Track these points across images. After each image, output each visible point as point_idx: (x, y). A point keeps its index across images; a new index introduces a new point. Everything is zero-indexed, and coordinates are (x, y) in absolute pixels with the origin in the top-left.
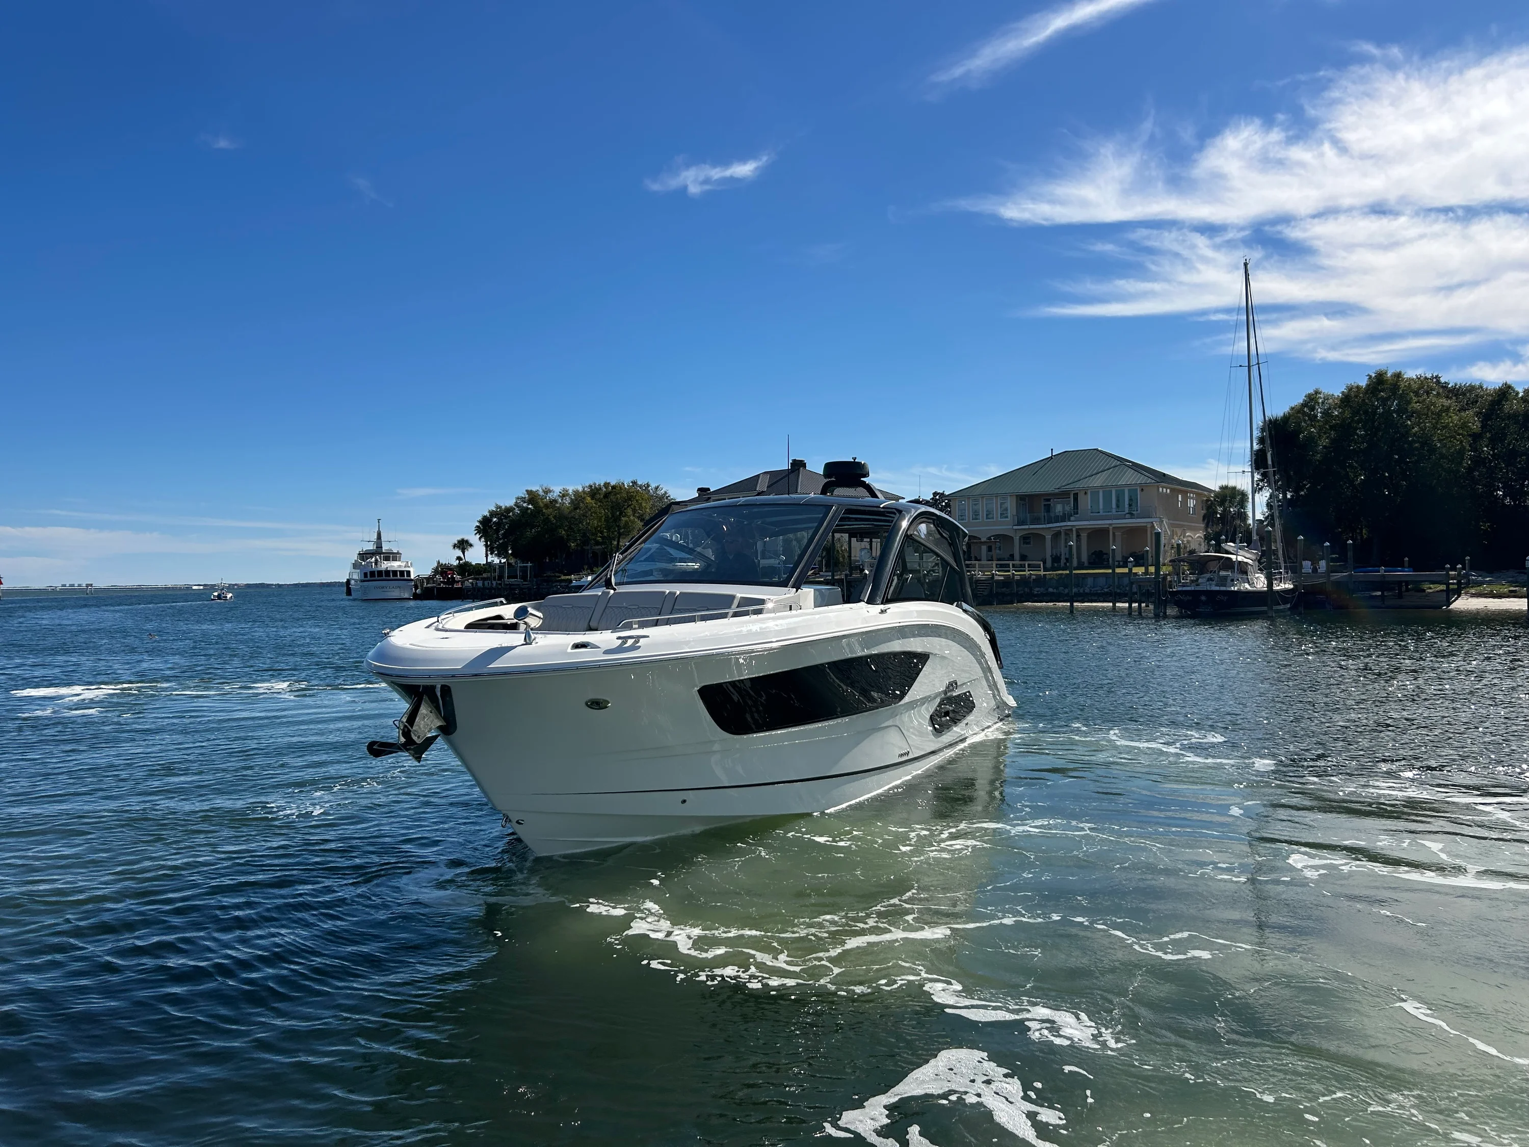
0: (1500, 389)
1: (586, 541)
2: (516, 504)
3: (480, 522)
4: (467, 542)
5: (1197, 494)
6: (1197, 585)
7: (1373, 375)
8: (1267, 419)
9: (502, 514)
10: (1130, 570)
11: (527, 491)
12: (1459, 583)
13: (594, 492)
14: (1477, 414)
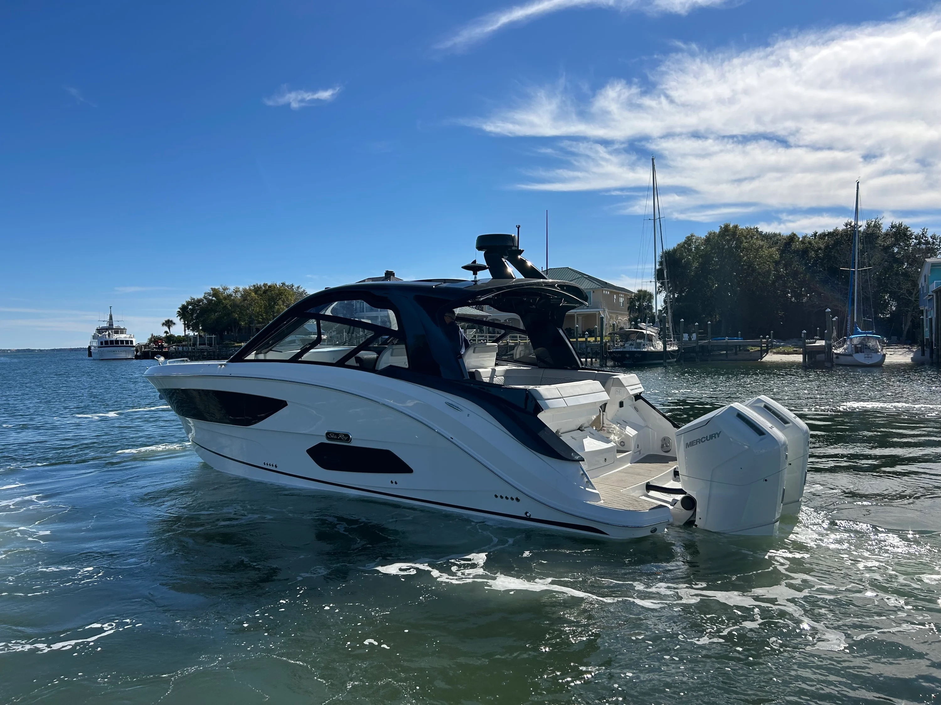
0: (790, 236)
1: (251, 322)
2: (205, 297)
3: (180, 308)
4: (171, 321)
5: (625, 295)
6: (624, 348)
7: (723, 226)
8: (664, 251)
9: (195, 303)
10: (586, 339)
11: (212, 289)
12: (767, 346)
13: (257, 289)
14: (777, 250)
